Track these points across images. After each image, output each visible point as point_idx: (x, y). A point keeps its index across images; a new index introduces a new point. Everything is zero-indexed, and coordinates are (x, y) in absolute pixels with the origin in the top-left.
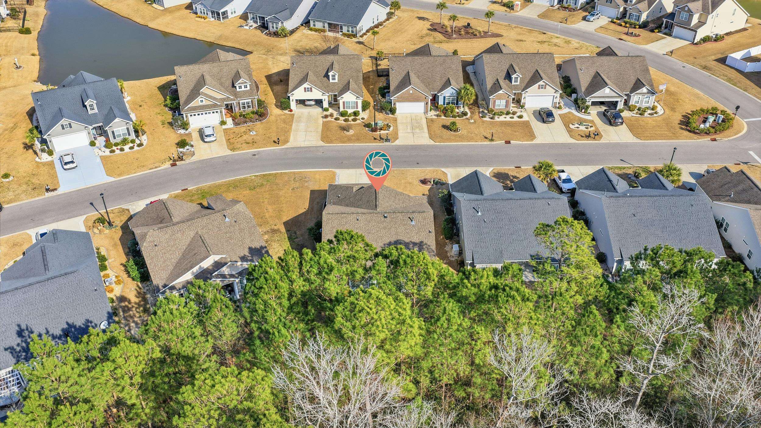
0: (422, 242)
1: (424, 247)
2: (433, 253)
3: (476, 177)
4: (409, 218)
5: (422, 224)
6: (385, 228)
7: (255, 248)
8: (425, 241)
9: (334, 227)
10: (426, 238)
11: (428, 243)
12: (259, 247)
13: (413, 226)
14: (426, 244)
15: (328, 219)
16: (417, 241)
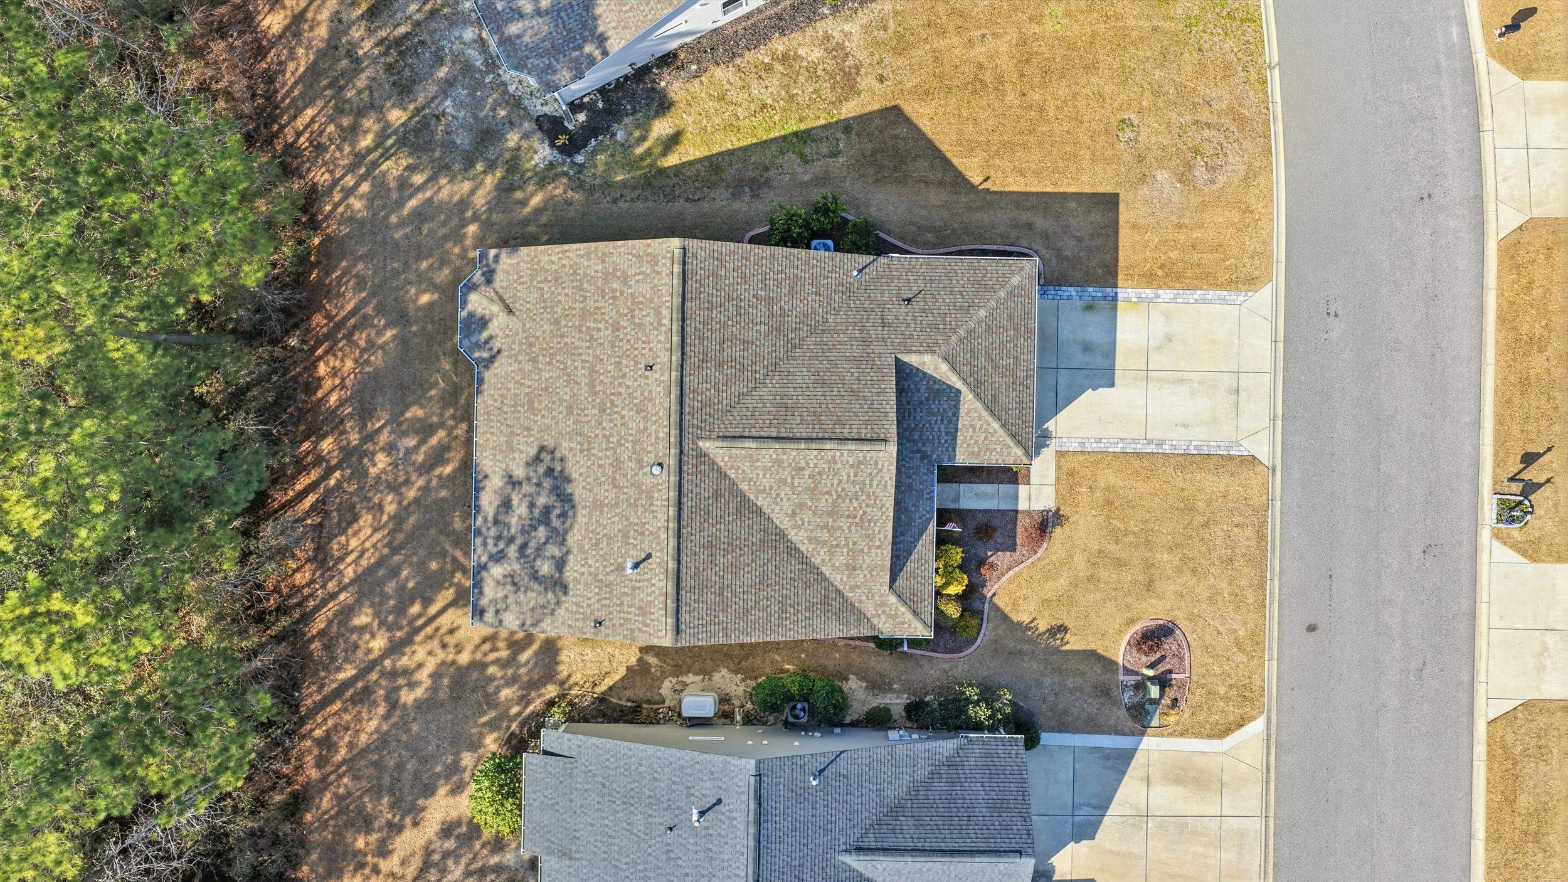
0: (565, 589)
1: (550, 595)
2: (528, 622)
3: (982, 846)
4: (649, 556)
5: (626, 600)
6: (617, 464)
7: (595, 18)
8: (568, 601)
9: (625, 282)
10: (577, 604)
11: (561, 612)
12: (601, 29)
13: (621, 568)
14: (558, 603)
15: (654, 261)
16: (569, 574)
